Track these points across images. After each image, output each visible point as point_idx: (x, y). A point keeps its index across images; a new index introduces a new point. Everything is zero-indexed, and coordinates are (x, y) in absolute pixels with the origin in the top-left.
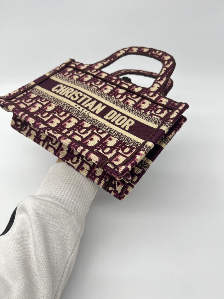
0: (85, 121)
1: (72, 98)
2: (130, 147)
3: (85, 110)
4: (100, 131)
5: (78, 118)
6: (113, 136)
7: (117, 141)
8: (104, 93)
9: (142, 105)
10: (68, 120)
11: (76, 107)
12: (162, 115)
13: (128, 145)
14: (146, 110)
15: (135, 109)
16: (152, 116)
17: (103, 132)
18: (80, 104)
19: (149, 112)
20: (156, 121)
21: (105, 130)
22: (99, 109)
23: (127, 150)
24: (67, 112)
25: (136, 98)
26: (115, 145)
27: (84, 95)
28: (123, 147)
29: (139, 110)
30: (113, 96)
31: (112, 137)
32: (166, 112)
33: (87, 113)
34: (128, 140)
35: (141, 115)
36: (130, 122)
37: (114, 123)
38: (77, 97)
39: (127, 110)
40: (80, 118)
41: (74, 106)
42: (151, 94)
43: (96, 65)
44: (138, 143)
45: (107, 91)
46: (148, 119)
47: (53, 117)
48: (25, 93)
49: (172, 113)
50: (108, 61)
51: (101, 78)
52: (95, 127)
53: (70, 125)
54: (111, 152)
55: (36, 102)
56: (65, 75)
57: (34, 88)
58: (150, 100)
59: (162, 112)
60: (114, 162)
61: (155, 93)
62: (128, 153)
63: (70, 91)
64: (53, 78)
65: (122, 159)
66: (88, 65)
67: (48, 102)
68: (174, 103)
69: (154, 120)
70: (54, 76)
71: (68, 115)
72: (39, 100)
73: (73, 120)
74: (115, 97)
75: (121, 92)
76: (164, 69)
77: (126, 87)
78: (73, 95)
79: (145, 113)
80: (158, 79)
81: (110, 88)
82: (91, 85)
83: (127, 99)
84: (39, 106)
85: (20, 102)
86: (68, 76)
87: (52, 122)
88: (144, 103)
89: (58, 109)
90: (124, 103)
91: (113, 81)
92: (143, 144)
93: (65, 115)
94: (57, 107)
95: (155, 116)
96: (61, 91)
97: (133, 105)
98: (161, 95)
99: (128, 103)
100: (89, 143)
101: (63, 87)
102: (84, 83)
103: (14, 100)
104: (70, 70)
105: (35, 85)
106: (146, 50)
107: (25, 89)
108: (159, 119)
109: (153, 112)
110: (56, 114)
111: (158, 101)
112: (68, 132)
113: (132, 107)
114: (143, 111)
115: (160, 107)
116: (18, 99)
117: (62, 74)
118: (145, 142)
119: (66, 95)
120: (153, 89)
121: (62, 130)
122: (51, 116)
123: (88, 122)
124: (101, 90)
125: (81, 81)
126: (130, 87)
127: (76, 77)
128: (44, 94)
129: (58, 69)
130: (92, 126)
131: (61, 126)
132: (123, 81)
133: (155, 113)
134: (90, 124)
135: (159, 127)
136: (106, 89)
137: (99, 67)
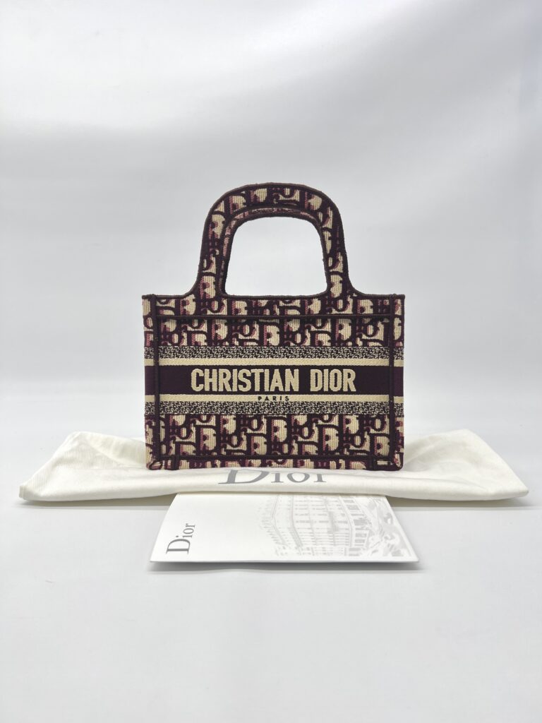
0: (295, 415)
1: (241, 388)
2: (379, 416)
3: (278, 396)
4: (326, 418)
5: (280, 415)
6: (347, 415)
7: (357, 418)
8: (273, 346)
9: (342, 332)
10: (272, 429)
11: (262, 400)
12: (380, 335)
13: (373, 415)
14: (353, 339)
15: (337, 347)
16: (368, 346)
17: (331, 416)
18: (262, 391)
19: (358, 339)
20: (379, 352)
21: (330, 411)
22: (293, 380)
23: (378, 423)
24: (258, 417)
25: (323, 325)
26: (360, 427)
27: (253, 371)
28: (370, 421)
29: (343, 346)
30: (292, 344)
31: (348, 417)
32: (381, 326)
33: (284, 399)
34: (368, 408)
35: (351, 354)
36: (349, 376)
37: (330, 392)
38: (248, 382)
39: (329, 355)
40: (284, 414)
41: (257, 400)
42: (340, 304)
43: (205, 286)
44: (382, 404)
45: (275, 340)
46: (367, 354)
47: (249, 437)
48: (162, 424)
49: (393, 328)
50: (213, 259)
51: (243, 317)
52: (314, 415)
53: (282, 434)
54: (363, 440)
55: (199, 428)
56: (178, 344)
57: (162, 403)
58: (346, 316)
59: (376, 330)
60: (379, 451)
61: (343, 296)
62: (382, 427)
63: (225, 375)
64: (165, 362)
65: (383, 440)
66: (192, 297)
67: (214, 417)
68: (382, 303)
69: (375, 353)
70: (162, 357)
71: (264, 421)
72: (198, 423)
73: (277, 423)
74: (295, 342)
75: (295, 326)
76: (327, 234)
77: (296, 312)
78: (240, 382)
79: (355, 345)
80: (330, 264)
81: (273, 330)
82: (242, 342)
83: (313, 335)
84: (209, 432)
85: (178, 445)
86: (185, 343)
87: (256, 446)
88: (341, 327)
89: (242, 421)
90: (315, 346)
91: (268, 312)
92: (391, 404)
93: (260, 424)
94: (238, 418)
95: (371, 344)
96: (211, 384)
97: (329, 341)
98: (355, 295)
99: (320, 343)
100: (329, 445)
101: (204, 372)
102: (227, 343)
103: (164, 448)
104: (171, 326)
105: (158, 399)
106: (262, 195)
107: (155, 416)
108: (380, 345)
109: (364, 337)
110: (249, 431)
111: (359, 311)
112: (291, 448)
113: (331, 346)
114: (350, 344)
115: (367, 321)
116: (167, 442)
117: (169, 344)
118: (391, 399)
119: (229, 389)
120: (337, 291)
121: (281, 450)
122: (244, 437)
123: (299, 414)
124: (265, 343)
125: (218, 344)
126: (302, 309)
127: (201, 338)
128: (192, 406)
129: (151, 337)
130: (310, 417)
131: (273, 444)
132: (281, 304)
133: (368, 338)
134: (304, 414)
135: (392, 362)
136: (269, 336)
137: (213, 286)
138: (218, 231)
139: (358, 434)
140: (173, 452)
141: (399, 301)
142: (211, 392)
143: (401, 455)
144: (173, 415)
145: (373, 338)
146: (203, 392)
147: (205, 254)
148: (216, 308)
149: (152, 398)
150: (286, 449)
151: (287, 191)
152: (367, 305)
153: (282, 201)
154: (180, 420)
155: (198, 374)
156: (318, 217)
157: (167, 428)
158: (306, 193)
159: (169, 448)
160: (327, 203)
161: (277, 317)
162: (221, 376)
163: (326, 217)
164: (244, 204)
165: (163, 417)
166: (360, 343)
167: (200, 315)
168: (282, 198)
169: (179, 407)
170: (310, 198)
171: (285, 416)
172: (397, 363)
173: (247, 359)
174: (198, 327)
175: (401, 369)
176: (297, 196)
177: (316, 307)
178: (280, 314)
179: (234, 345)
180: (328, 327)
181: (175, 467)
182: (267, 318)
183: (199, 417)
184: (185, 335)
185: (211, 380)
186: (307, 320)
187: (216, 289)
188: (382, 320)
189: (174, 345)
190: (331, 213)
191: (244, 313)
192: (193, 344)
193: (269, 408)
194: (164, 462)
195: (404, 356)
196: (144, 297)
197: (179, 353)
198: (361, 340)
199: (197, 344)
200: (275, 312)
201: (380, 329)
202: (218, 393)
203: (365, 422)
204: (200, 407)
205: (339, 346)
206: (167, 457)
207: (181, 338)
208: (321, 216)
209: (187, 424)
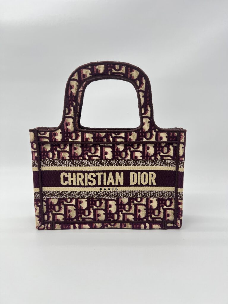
0: (121, 198)
1: (90, 183)
2: (169, 199)
3: (111, 188)
4: (139, 200)
5: (112, 199)
6: (151, 198)
7: (157, 200)
8: (109, 159)
9: (149, 151)
10: (107, 206)
11: (102, 190)
12: (171, 153)
13: (165, 198)
14: (155, 155)
15: (145, 159)
16: (164, 159)
17: (142, 199)
18: (102, 185)
19: (158, 155)
20: (170, 163)
21: (141, 196)
22: (120, 178)
23: (168, 203)
24: (100, 200)
25: (138, 147)
26: (158, 205)
27: (97, 174)
28: (164, 202)
29: (149, 159)
30: (120, 158)
31: (151, 199)
32: (172, 148)
33: (115, 189)
34: (163, 194)
35: (154, 163)
36: (152, 176)
37: (141, 185)
38: (94, 180)
39: (141, 164)
40: (115, 198)
41: (99, 190)
42: (148, 135)
43: (67, 124)
44: (171, 192)
45: (109, 156)
46: (163, 164)
47: (95, 211)
48: (44, 203)
49: (179, 149)
50: (72, 108)
51: (90, 143)
52: (132, 198)
53: (113, 209)
54: (160, 212)
55: (66, 206)
56: (52, 158)
57: (44, 192)
58: (151, 142)
59: (169, 150)
60: (168, 218)
61: (150, 131)
62: (171, 205)
63: (80, 177)
64: (44, 168)
65: (171, 212)
66: (60, 131)
67: (75, 200)
68: (173, 134)
69: (168, 163)
70: (43, 166)
71: (103, 201)
72: (65, 203)
73: (111, 203)
74: (121, 157)
75: (121, 148)
76: (142, 94)
77: (122, 140)
78: (89, 180)
79: (156, 158)
80: (143, 111)
81: (108, 150)
82: (90, 157)
83: (132, 153)
84: (72, 208)
85: (54, 215)
86: (56, 157)
87: (99, 215)
88: (148, 148)
89: (91, 202)
90: (133, 159)
91: (105, 140)
92: (176, 192)
93: (101, 203)
94: (88, 201)
95: (166, 158)
96: (72, 181)
97: (141, 156)
98: (157, 130)
99: (136, 157)
100: (140, 215)
101: (68, 175)
102: (81, 158)
103: (46, 217)
104: (48, 148)
105: (41, 190)
106: (101, 69)
107: (40, 199)
108: (171, 159)
109: (162, 154)
110: (95, 207)
111: (159, 139)
112: (119, 216)
113: (143, 159)
114: (153, 158)
115: (164, 145)
116: (47, 213)
117: (47, 158)
118: (176, 189)
119: (82, 184)
120: (146, 127)
121: (113, 218)
122: (92, 211)
123: (123, 198)
124: (104, 158)
125: (76, 158)
126: (125, 138)
127: (66, 155)
128: (61, 193)
129: (36, 154)
130: (130, 199)
131: (108, 214)
132: (113, 135)
133: (164, 154)
134: (126, 198)
135: (177, 169)
136: (106, 153)
137: (72, 125)
138: (74, 91)
139: (156, 209)
140: (51, 219)
141: (183, 134)
142: (72, 186)
143: (181, 221)
144: (51, 198)
145: (167, 155)
146: (68, 186)
147: (67, 105)
148: (74, 137)
149: (38, 190)
150: (116, 217)
151: (117, 67)
152: (164, 135)
153: (114, 73)
154: (55, 201)
155: (64, 175)
156: (136, 83)
157: (47, 205)
158: (129, 68)
159: (49, 217)
160: (142, 75)
161: (111, 143)
162: (78, 177)
163: (141, 83)
164: (90, 74)
165: (45, 199)
166: (159, 157)
167: (65, 141)
168: (114, 71)
169: (54, 194)
170: (131, 71)
171: (116, 199)
172: (180, 170)
173: (93, 167)
174: (64, 148)
175: (182, 173)
176: (123, 70)
177: (134, 137)
178: (112, 141)
179: (85, 159)
180: (141, 148)
181: (53, 228)
182: (105, 143)
183: (66, 200)
184: (56, 153)
185: (72, 179)
186: (128, 144)
187: (74, 126)
188: (172, 144)
189: (49, 158)
190: (144, 81)
191: (91, 140)
192: (61, 158)
193: (106, 195)
194: (46, 225)
195: (185, 165)
196: (31, 131)
197: (53, 163)
198: (160, 156)
199: (63, 158)
200: (110, 140)
201: (171, 149)
202: (76, 186)
203: (161, 202)
204: (66, 194)
205: (147, 159)
206: (48, 222)
207: (54, 155)
208: (138, 82)
209: (59, 204)
